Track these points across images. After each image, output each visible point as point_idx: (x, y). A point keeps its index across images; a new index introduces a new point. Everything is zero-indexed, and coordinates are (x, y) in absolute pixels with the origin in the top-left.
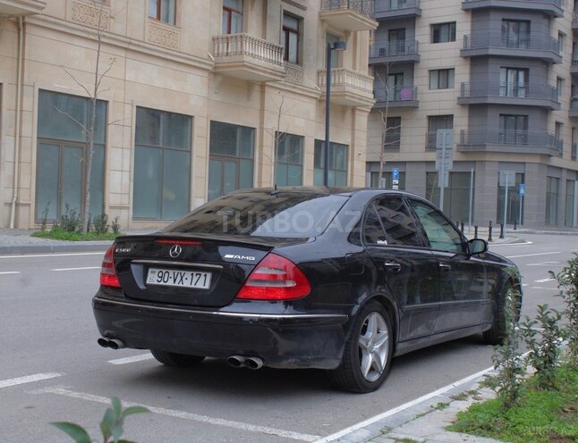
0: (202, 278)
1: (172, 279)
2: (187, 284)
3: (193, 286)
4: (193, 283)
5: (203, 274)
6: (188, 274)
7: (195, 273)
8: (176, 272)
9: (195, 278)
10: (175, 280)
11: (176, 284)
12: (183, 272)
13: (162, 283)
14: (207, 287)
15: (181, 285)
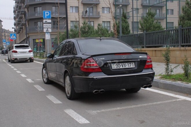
0: (132, 64)
1: (122, 66)
2: (127, 67)
3: (129, 67)
4: (129, 66)
5: (132, 63)
6: (127, 64)
7: (129, 63)
8: (122, 64)
9: (129, 65)
10: (123, 66)
11: (124, 67)
12: (125, 64)
13: (118, 68)
14: (134, 67)
15: (125, 67)
